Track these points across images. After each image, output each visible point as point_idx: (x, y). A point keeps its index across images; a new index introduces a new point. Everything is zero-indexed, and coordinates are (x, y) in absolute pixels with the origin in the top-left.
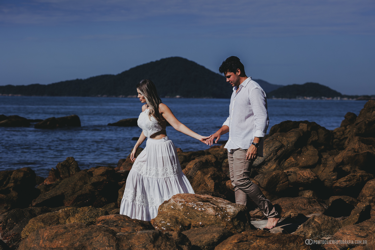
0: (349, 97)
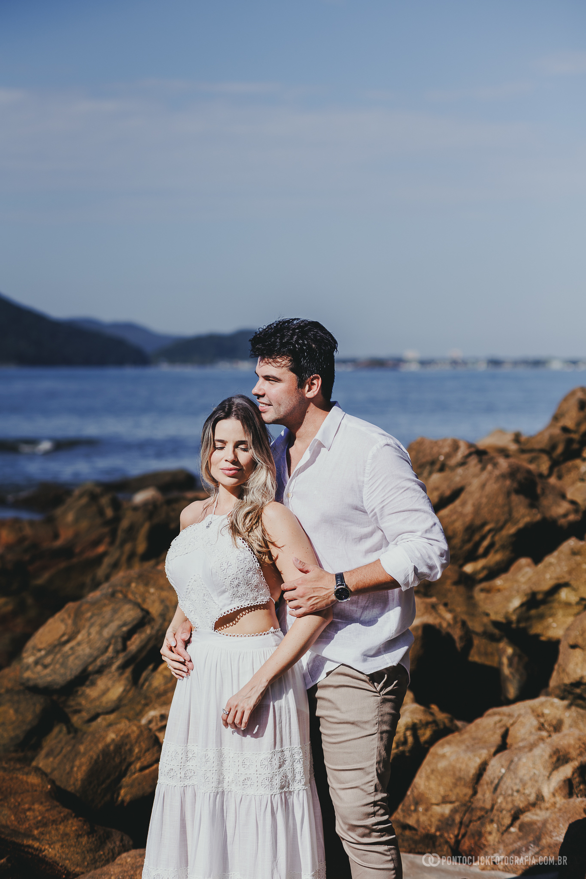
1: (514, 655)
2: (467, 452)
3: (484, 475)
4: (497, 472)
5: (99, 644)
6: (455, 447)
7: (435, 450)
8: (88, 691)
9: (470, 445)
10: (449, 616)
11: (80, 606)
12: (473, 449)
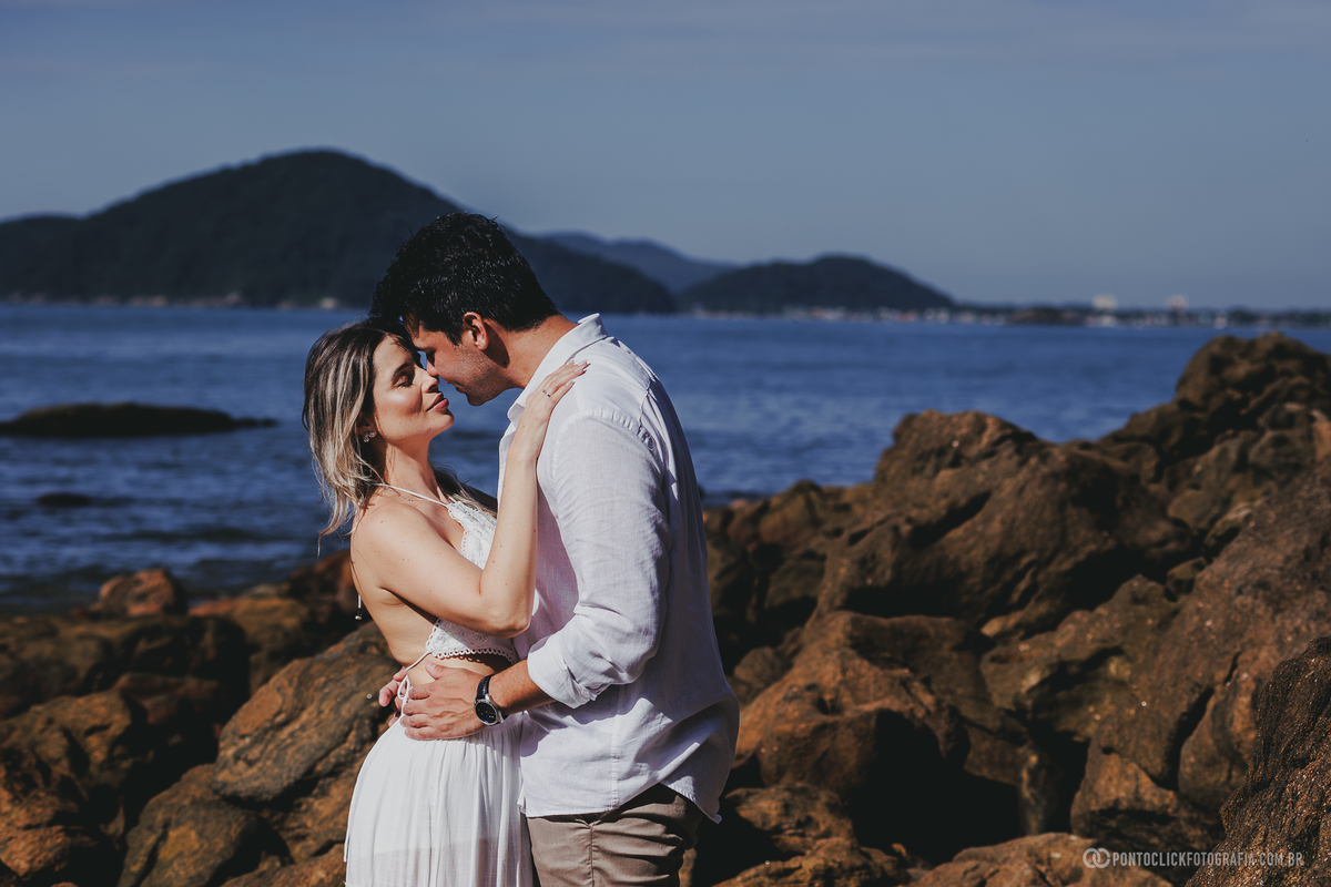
0: (981, 311)
1: (1040, 765)
2: (997, 436)
3: (1024, 474)
4: (1045, 470)
5: (334, 729)
6: (980, 425)
7: (947, 430)
8: (317, 804)
9: (1004, 425)
10: (928, 699)
11: (309, 667)
12: (1009, 431)
